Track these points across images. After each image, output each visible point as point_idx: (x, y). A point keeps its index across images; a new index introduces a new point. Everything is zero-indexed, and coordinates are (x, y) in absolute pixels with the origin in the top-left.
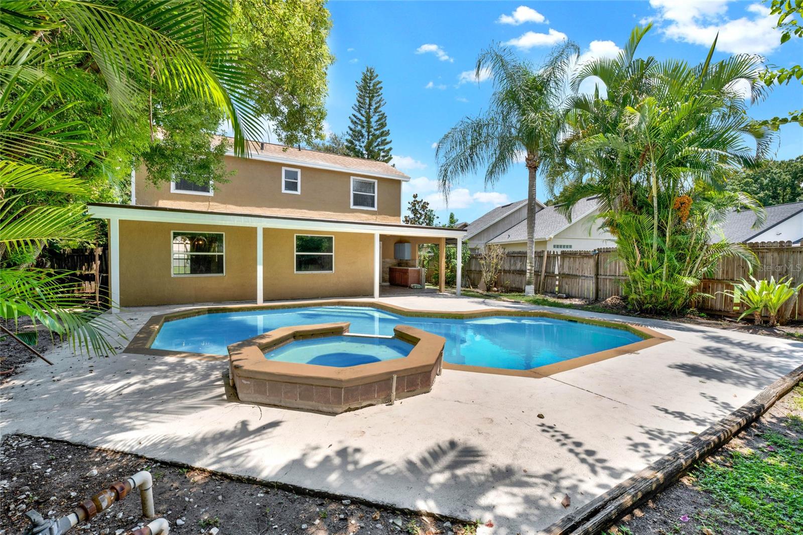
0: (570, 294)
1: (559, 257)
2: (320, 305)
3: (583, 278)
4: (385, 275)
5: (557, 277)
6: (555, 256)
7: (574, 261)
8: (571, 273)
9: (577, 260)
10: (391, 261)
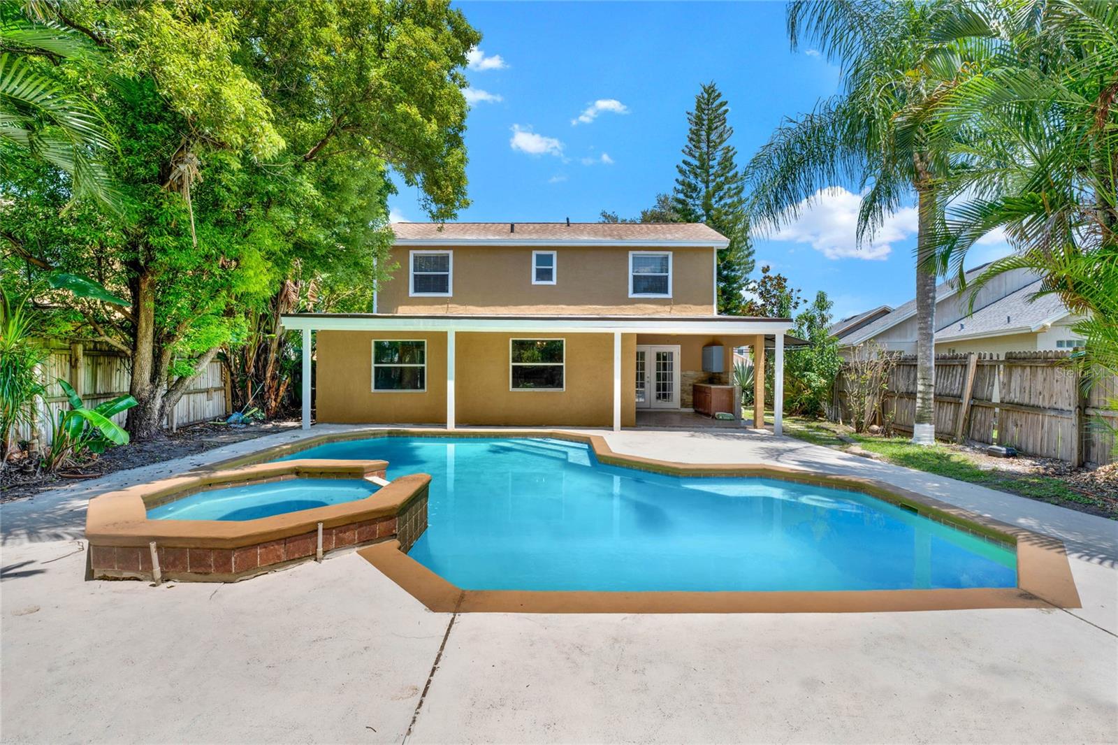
0: (1024, 447)
1: (1001, 366)
2: (525, 436)
3: (1053, 413)
4: (685, 396)
5: (997, 410)
6: (993, 365)
7: (1034, 375)
8: (1026, 401)
9: (1040, 371)
10: (696, 374)
